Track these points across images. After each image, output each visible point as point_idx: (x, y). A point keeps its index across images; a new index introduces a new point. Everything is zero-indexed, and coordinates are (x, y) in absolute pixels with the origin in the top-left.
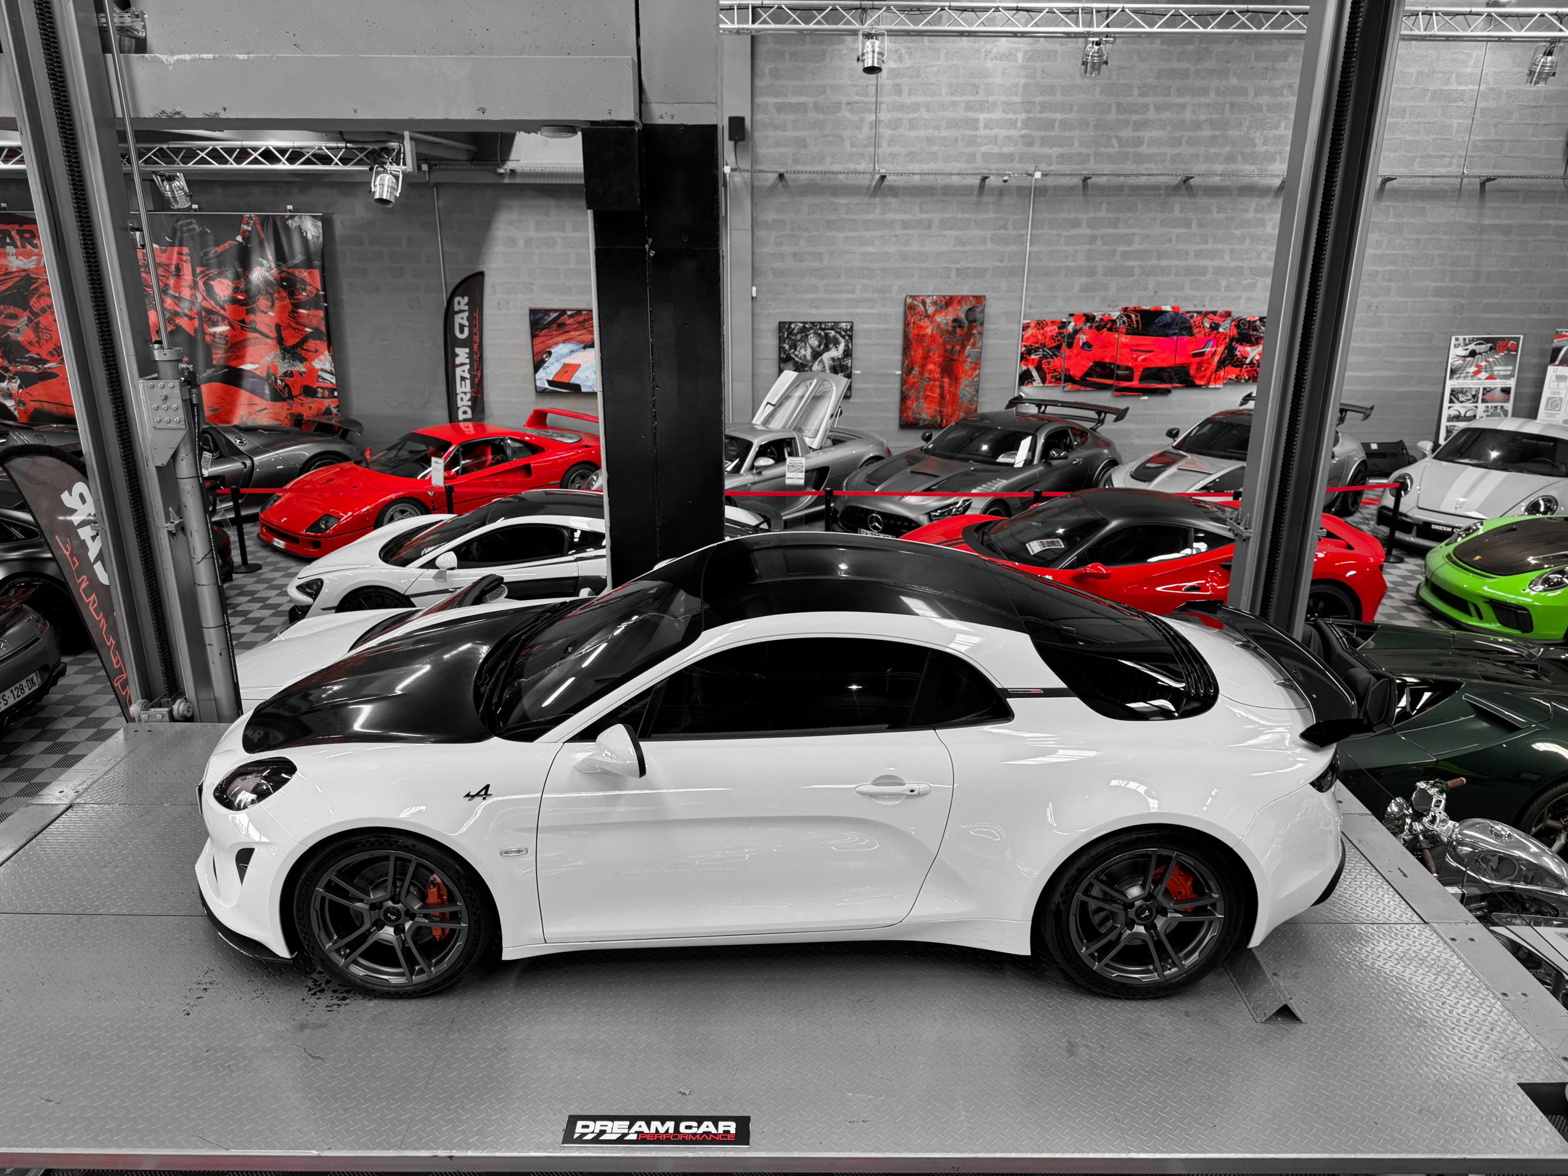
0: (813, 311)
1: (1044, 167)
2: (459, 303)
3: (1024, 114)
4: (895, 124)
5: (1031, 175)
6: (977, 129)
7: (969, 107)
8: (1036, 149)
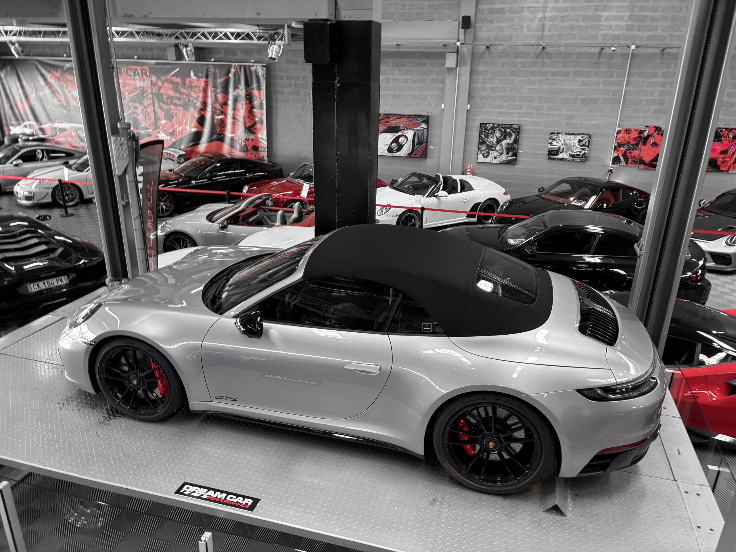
0: (500, 118)
1: (638, 42)
3: (629, 13)
4: (553, 19)
5: (630, 47)
6: (600, 21)
7: (596, 9)
8: (635, 33)
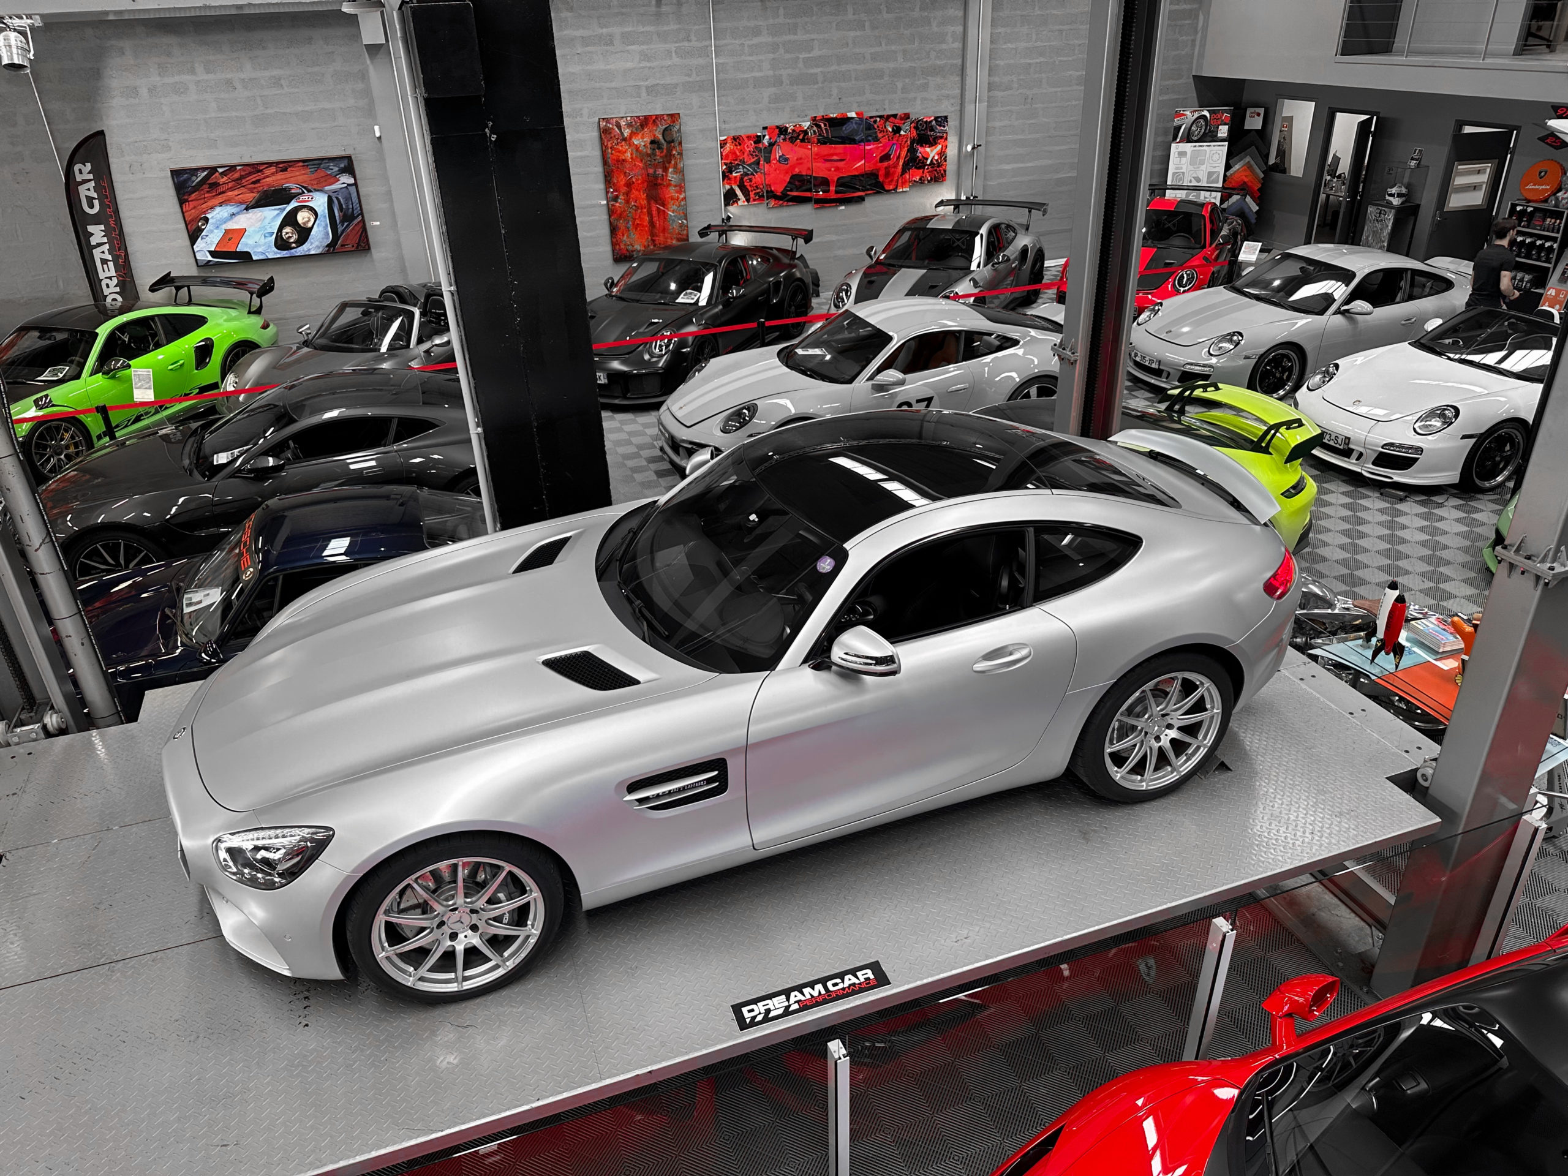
2: (81, 172)
